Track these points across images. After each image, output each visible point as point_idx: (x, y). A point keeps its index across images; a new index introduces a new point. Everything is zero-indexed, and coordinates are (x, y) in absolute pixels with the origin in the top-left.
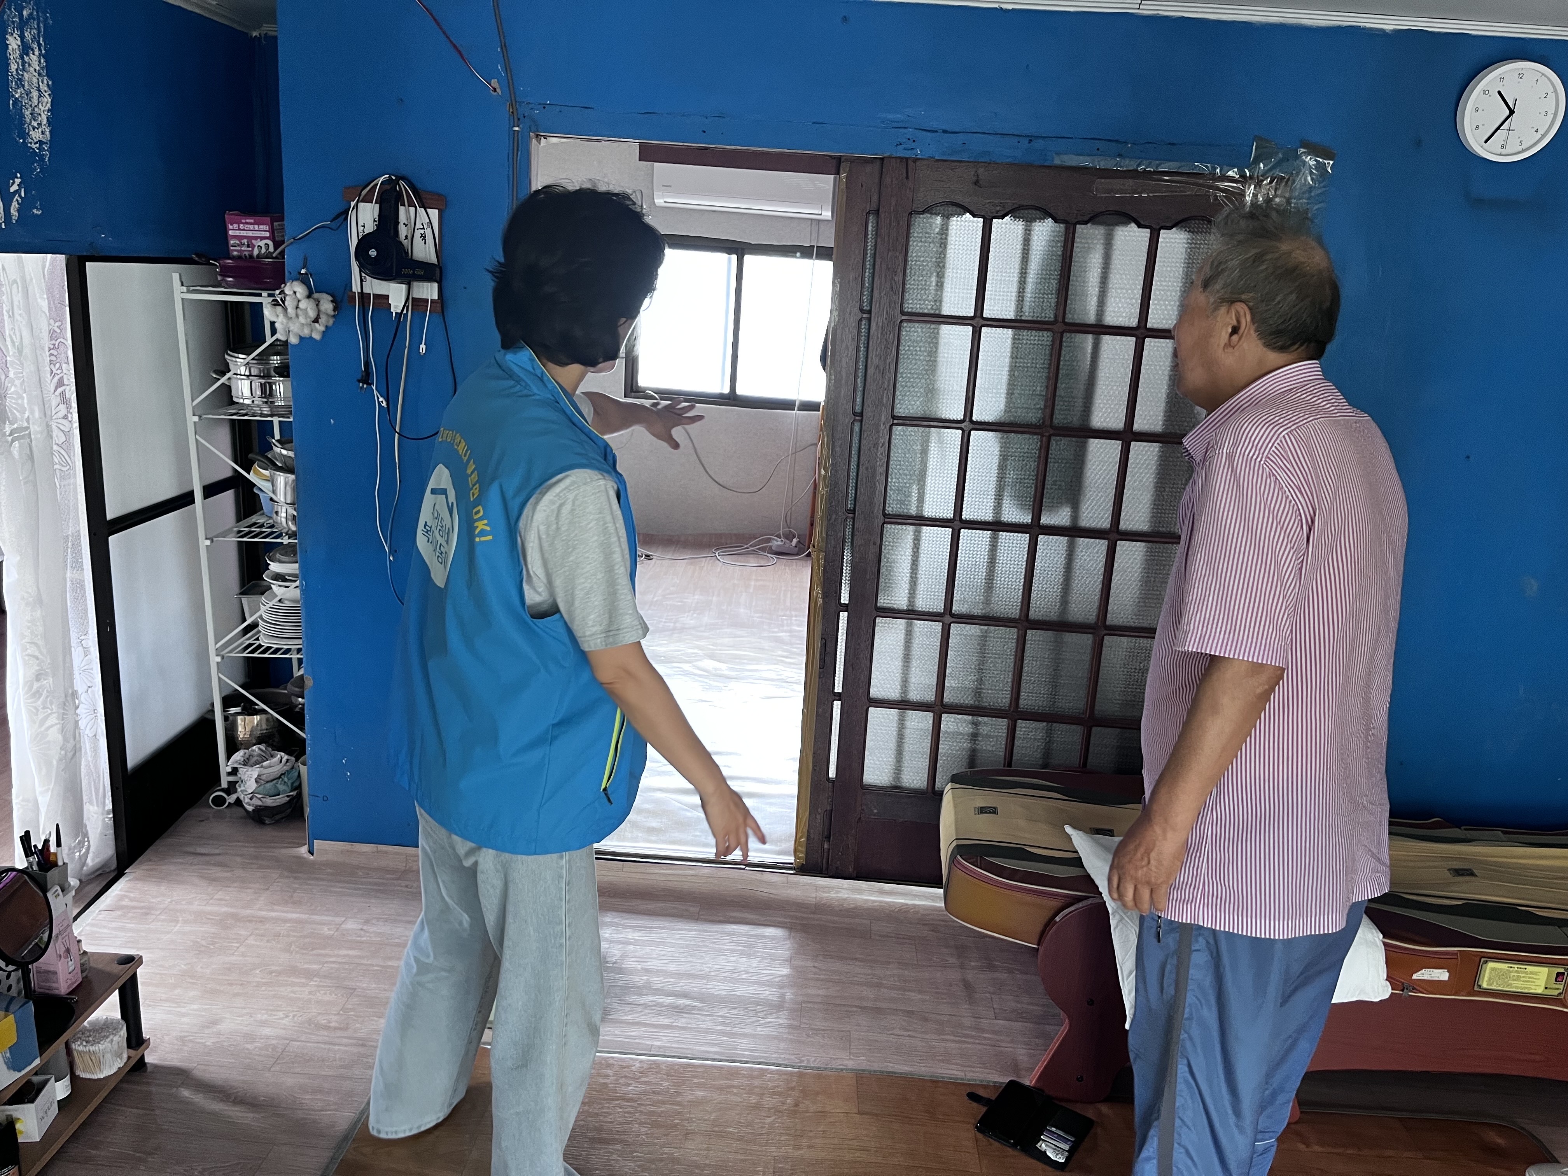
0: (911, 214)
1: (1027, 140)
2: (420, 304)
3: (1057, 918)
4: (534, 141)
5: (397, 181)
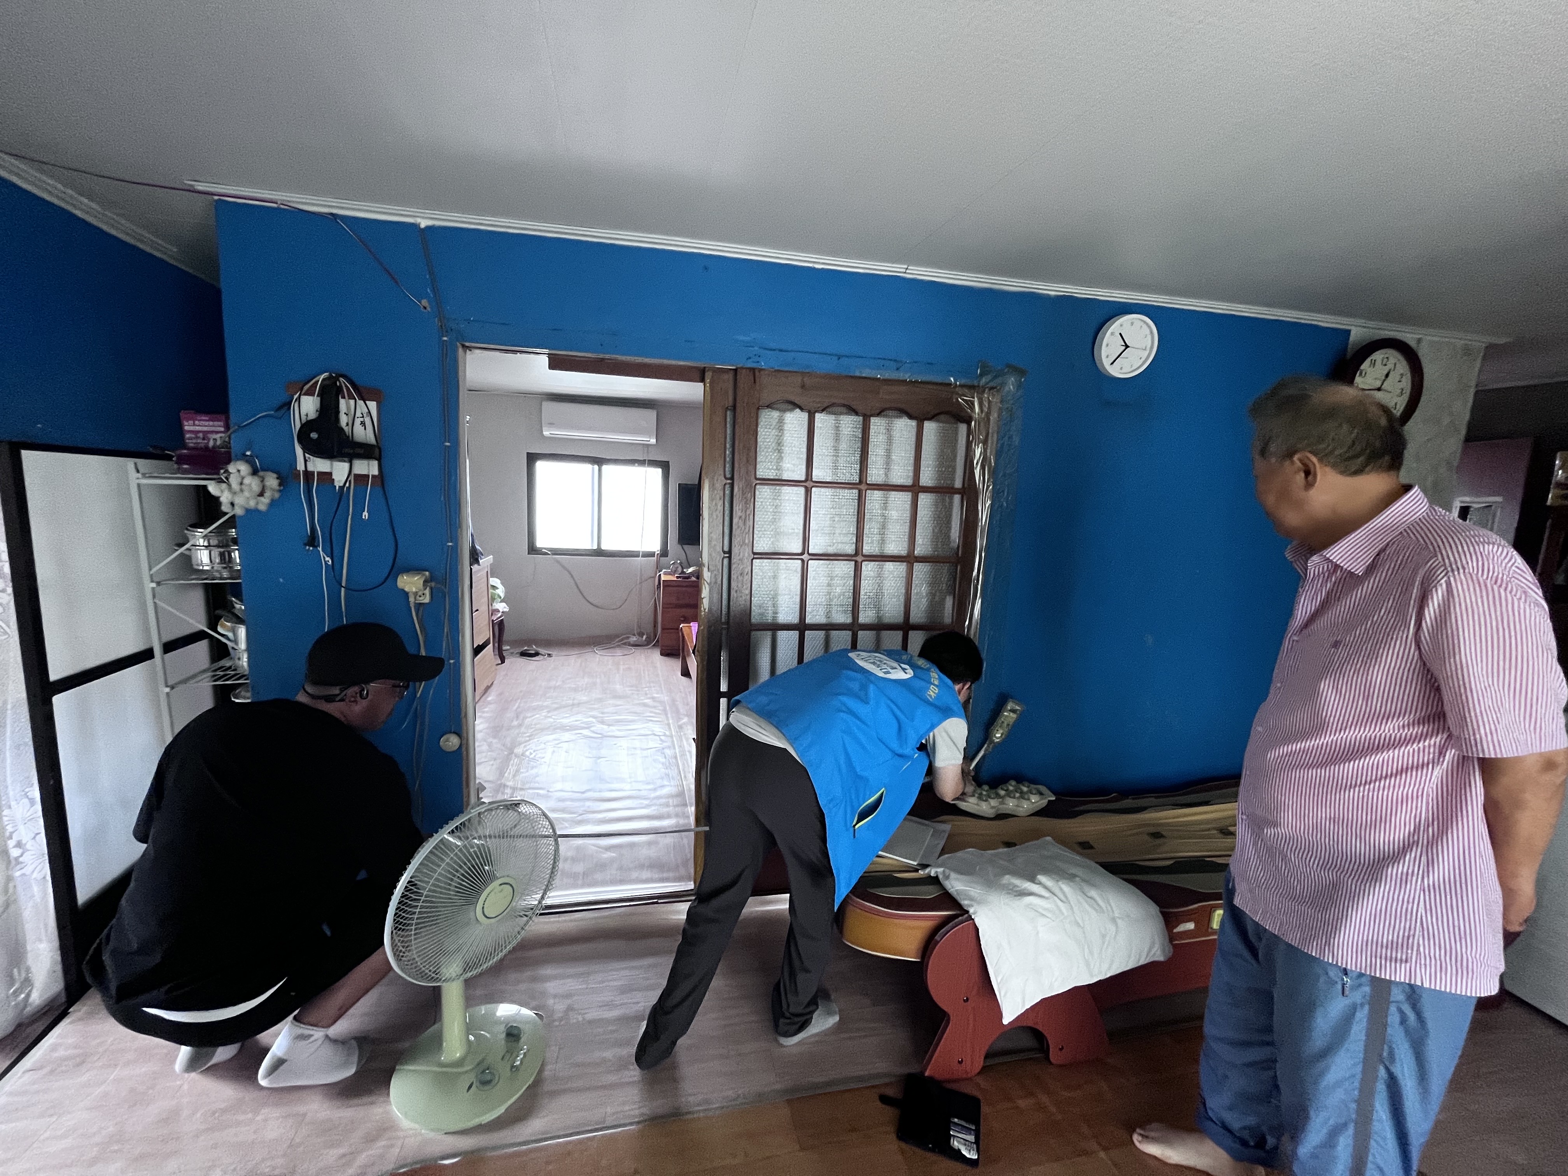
0: (758, 409)
1: (836, 358)
2: (361, 479)
3: (937, 938)
4: (460, 350)
5: (337, 378)
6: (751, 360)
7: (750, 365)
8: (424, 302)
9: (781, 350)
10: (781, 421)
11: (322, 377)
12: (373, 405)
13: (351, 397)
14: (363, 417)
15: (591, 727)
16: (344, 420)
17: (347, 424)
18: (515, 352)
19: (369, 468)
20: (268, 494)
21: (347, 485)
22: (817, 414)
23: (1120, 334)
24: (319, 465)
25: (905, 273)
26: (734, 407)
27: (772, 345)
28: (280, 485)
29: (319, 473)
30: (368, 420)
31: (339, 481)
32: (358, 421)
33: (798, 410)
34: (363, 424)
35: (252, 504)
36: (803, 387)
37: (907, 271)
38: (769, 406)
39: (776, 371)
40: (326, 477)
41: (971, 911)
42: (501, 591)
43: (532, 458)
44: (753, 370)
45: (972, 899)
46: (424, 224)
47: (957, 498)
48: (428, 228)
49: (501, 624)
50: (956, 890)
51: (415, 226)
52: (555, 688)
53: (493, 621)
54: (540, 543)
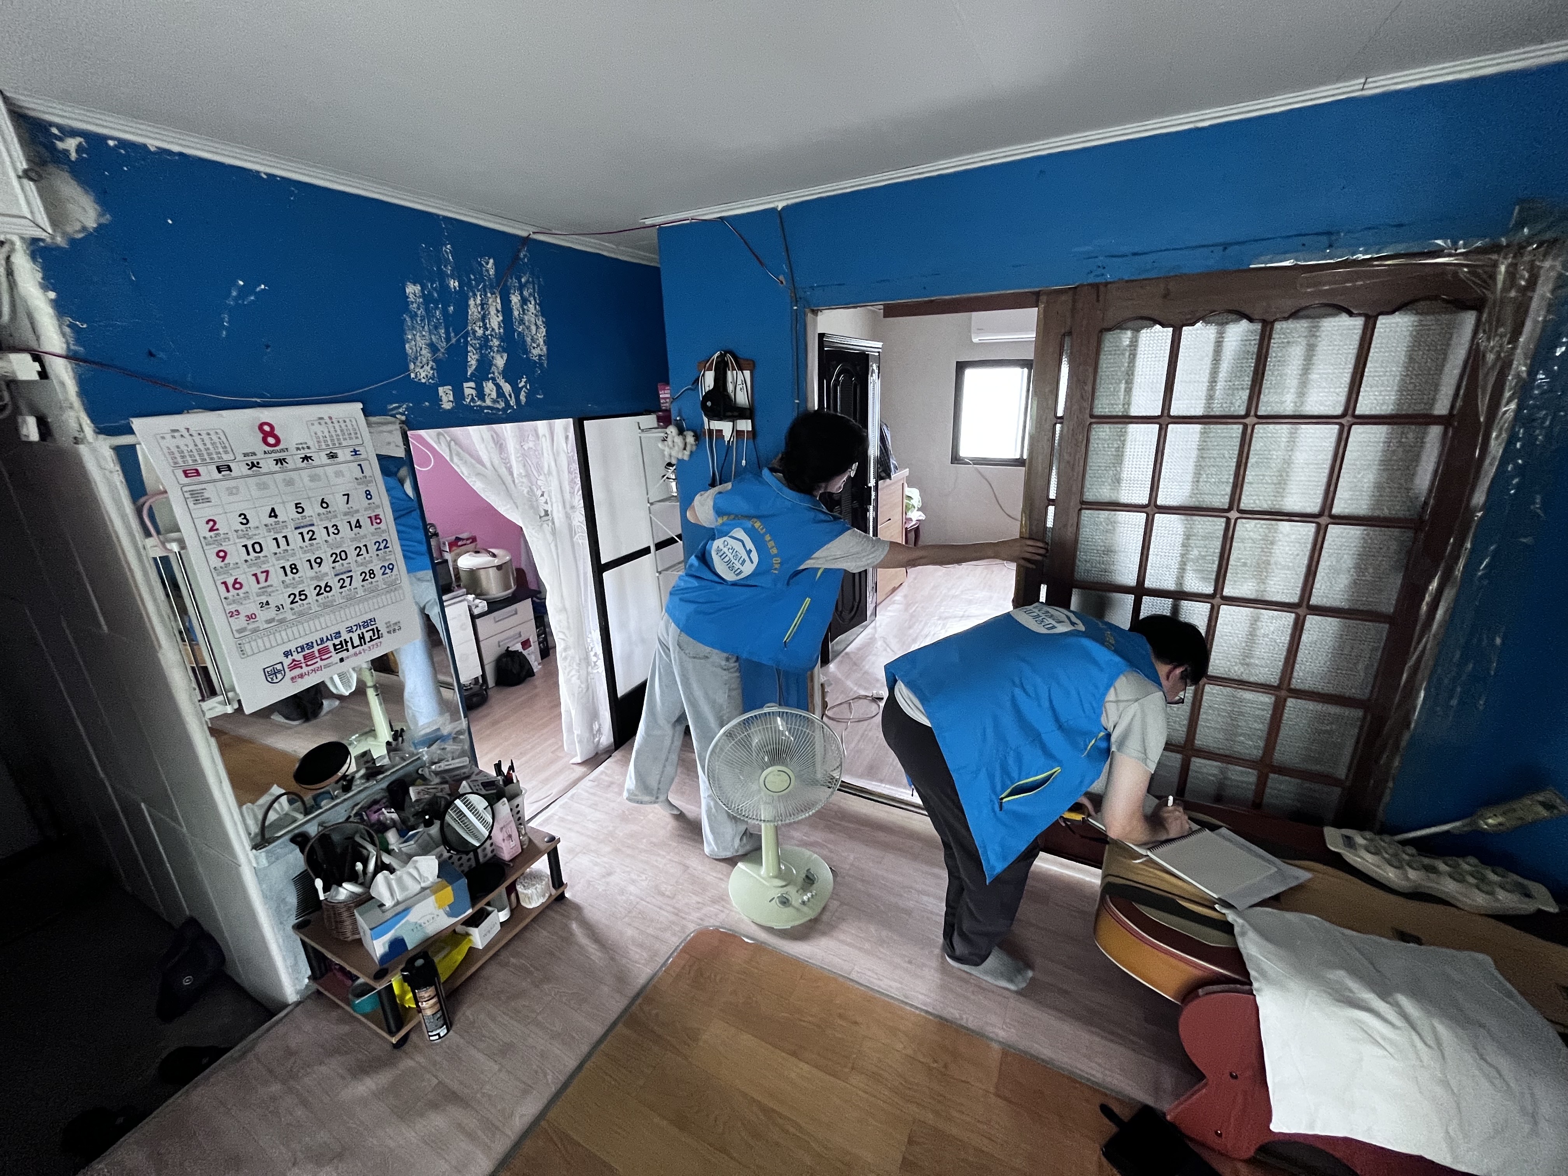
0: (1101, 332)
2: (739, 434)
4: (810, 316)
5: (725, 355)
6: (1094, 274)
7: (1091, 280)
8: (781, 278)
9: (1135, 254)
10: (1134, 343)
11: (716, 355)
12: (747, 373)
13: (734, 369)
14: (741, 384)
16: (730, 387)
17: (732, 391)
19: (745, 425)
20: (688, 448)
21: (732, 440)
22: (1185, 328)
24: (716, 425)
25: (1361, 90)
26: (1071, 334)
27: (1124, 249)
28: (696, 440)
29: (717, 431)
30: (744, 387)
31: (727, 437)
32: (738, 388)
33: (1158, 327)
34: (742, 390)
35: (680, 457)
36: (1165, 296)
37: (1366, 86)
38: (1120, 326)
39: (1127, 281)
40: (720, 434)
42: (916, 501)
43: (961, 367)
44: (1096, 286)
46: (780, 206)
47: (1435, 432)
48: (784, 208)
49: (917, 530)
50: (1248, 954)
51: (774, 210)
53: (906, 528)
54: (965, 452)
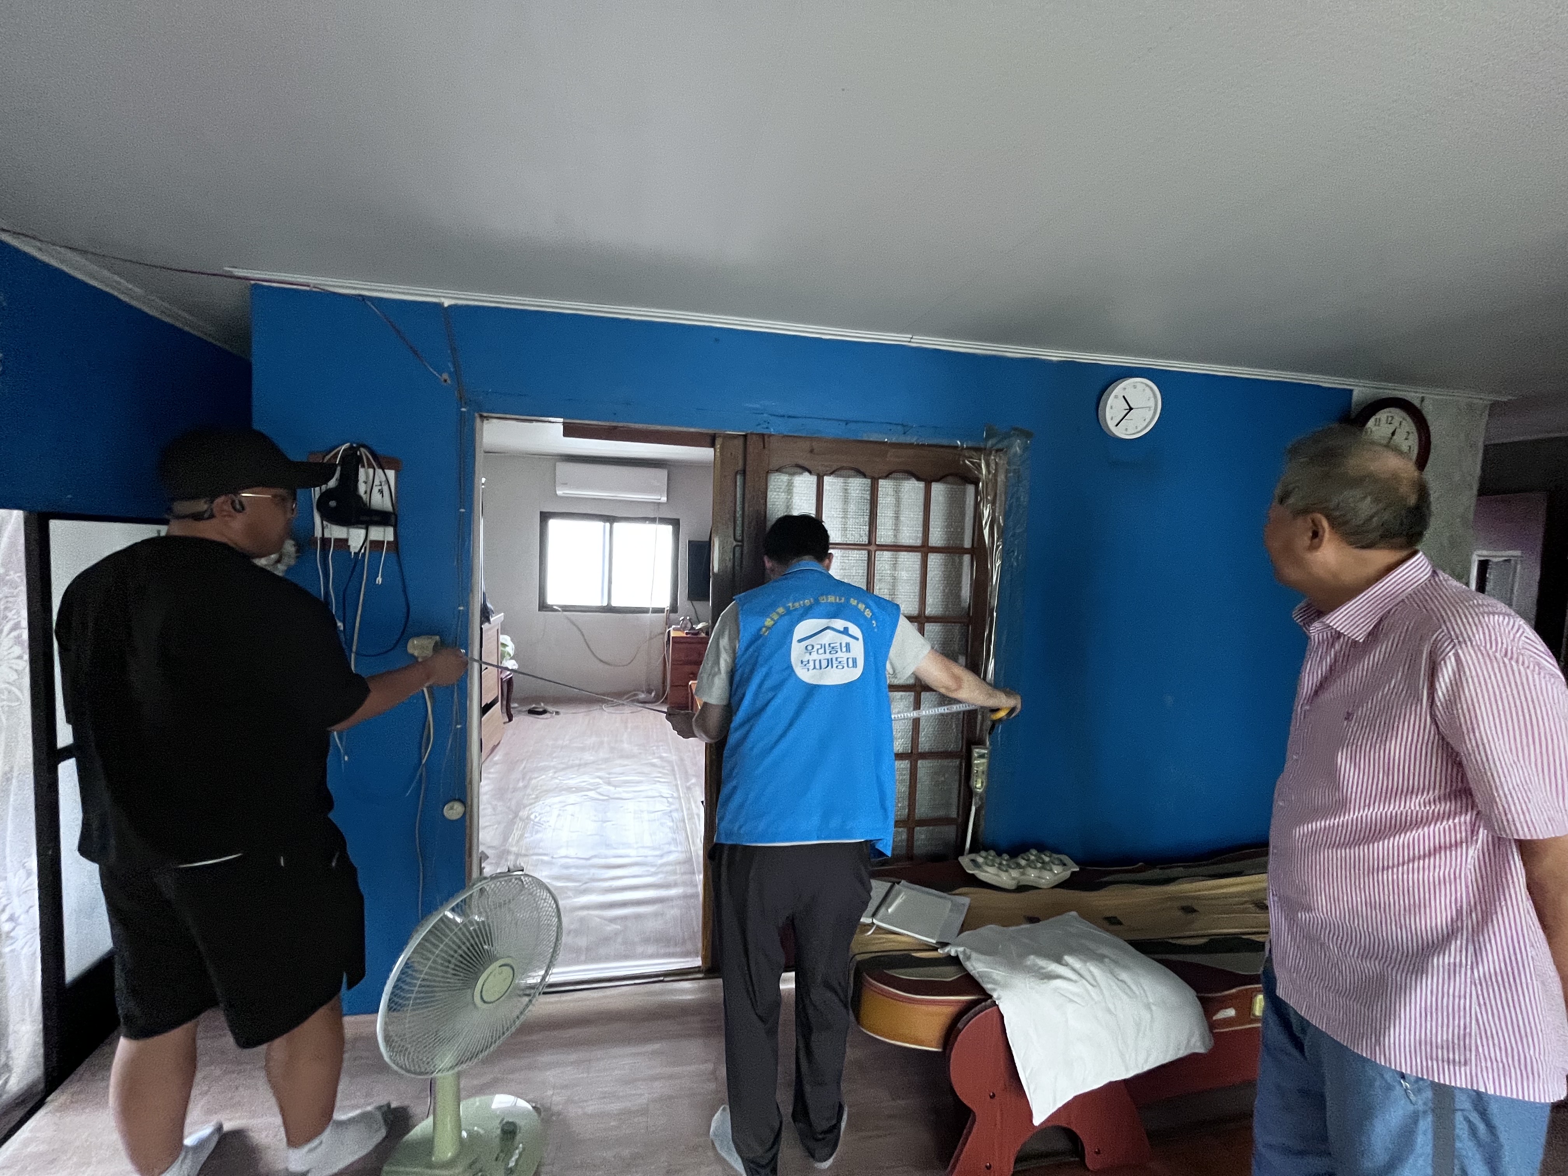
0: (768, 472)
1: (844, 423)
2: (377, 545)
3: (960, 1025)
4: (478, 420)
5: (358, 448)
6: (760, 426)
7: (760, 430)
8: (445, 376)
9: (789, 417)
10: (790, 485)
11: (344, 447)
12: (391, 474)
13: (370, 465)
14: (381, 485)
15: (598, 788)
16: (362, 488)
17: (366, 492)
18: (531, 421)
19: (383, 534)
20: (286, 560)
21: (363, 551)
22: (825, 477)
23: (1124, 397)
24: (336, 532)
25: (910, 342)
26: (744, 472)
27: (781, 412)
28: (297, 551)
29: (336, 540)
30: (385, 489)
31: (355, 547)
32: (376, 490)
33: (807, 474)
34: (381, 491)
36: (812, 451)
37: (912, 340)
38: (779, 470)
39: (785, 436)
40: (343, 543)
41: (995, 995)
42: (510, 649)
43: (545, 517)
44: (763, 436)
45: (995, 982)
46: (447, 303)
47: (967, 558)
48: (450, 307)
49: (510, 682)
50: (978, 973)
51: (439, 305)
52: (562, 747)
53: (502, 679)
54: (550, 601)
